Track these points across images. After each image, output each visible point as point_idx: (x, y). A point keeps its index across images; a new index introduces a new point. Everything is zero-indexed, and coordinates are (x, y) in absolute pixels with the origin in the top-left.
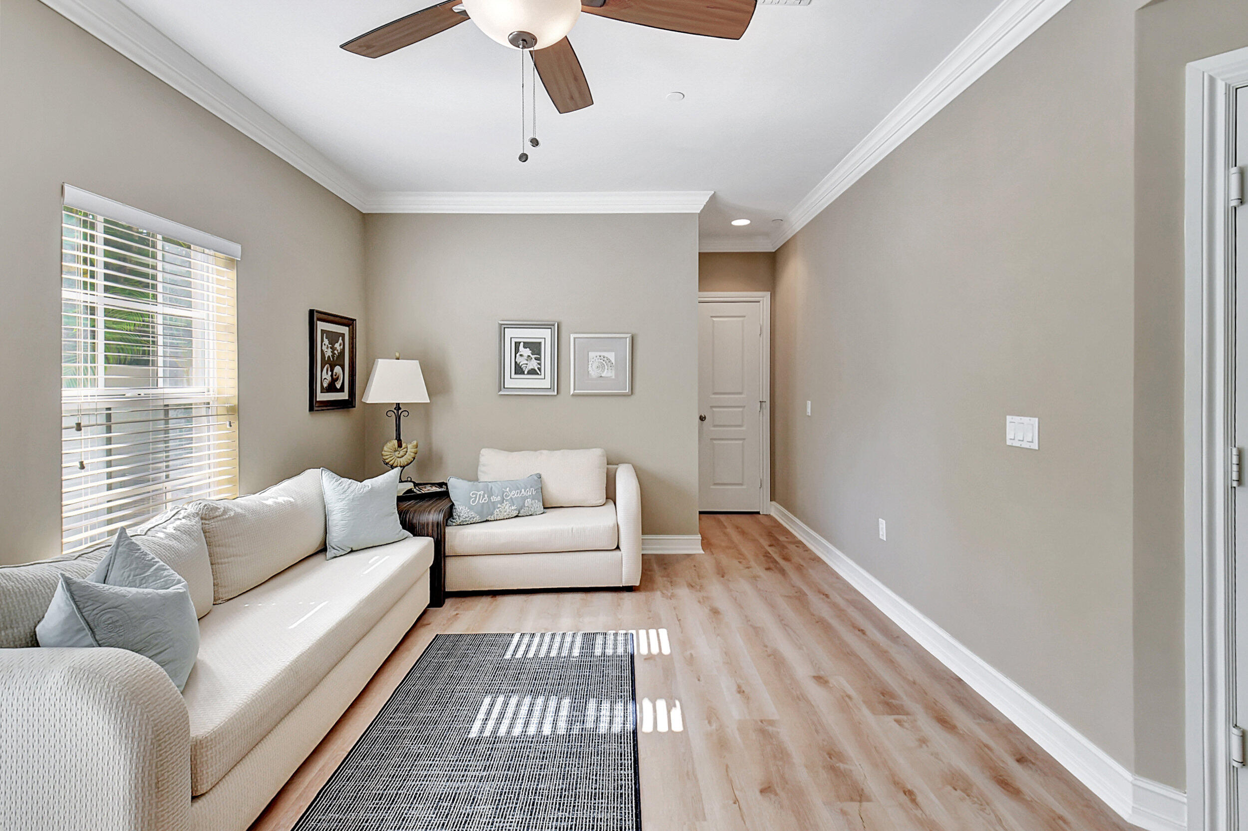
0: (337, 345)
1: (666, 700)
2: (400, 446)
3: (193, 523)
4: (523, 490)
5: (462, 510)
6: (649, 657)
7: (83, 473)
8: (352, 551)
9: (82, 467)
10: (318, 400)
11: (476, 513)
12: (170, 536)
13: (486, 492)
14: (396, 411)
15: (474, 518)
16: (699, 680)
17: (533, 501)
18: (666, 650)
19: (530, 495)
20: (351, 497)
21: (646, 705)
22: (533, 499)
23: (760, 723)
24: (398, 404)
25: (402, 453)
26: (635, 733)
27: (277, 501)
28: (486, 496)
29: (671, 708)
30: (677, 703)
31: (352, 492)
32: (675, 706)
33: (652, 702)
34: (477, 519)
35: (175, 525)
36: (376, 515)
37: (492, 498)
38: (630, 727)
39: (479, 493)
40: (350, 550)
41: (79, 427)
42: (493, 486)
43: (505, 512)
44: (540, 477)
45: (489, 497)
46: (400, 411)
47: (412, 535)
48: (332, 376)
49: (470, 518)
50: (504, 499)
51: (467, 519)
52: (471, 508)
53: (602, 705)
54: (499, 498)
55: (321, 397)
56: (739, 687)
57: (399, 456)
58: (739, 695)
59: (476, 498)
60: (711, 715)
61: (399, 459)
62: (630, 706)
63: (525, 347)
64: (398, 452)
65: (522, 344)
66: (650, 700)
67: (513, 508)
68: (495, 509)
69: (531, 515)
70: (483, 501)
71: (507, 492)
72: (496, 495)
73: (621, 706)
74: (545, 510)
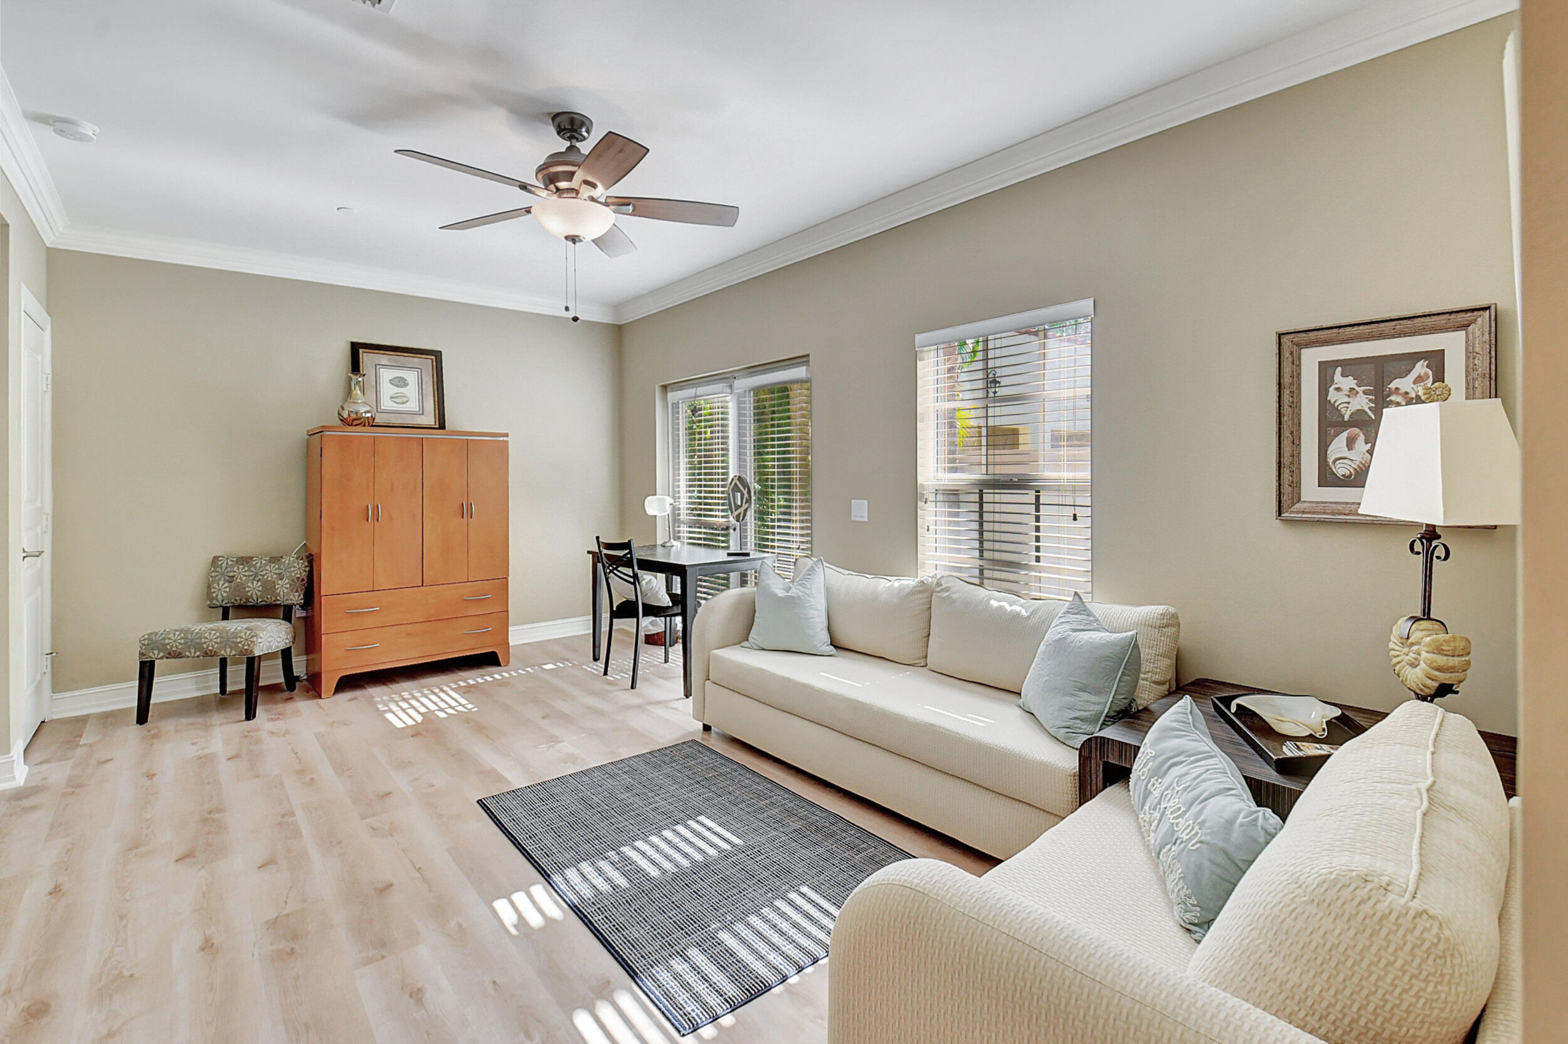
1: (532, 928)
6: (605, 991)
14: (1424, 544)
16: (494, 982)
18: (583, 1021)
21: (555, 910)
23: (386, 954)
26: (546, 876)
29: (519, 921)
30: (513, 931)
32: (515, 926)
33: (551, 919)
38: (557, 878)
53: (609, 886)
56: (420, 1002)
58: (420, 985)
60: (461, 937)
62: (575, 900)
66: (555, 920)
73: (584, 894)
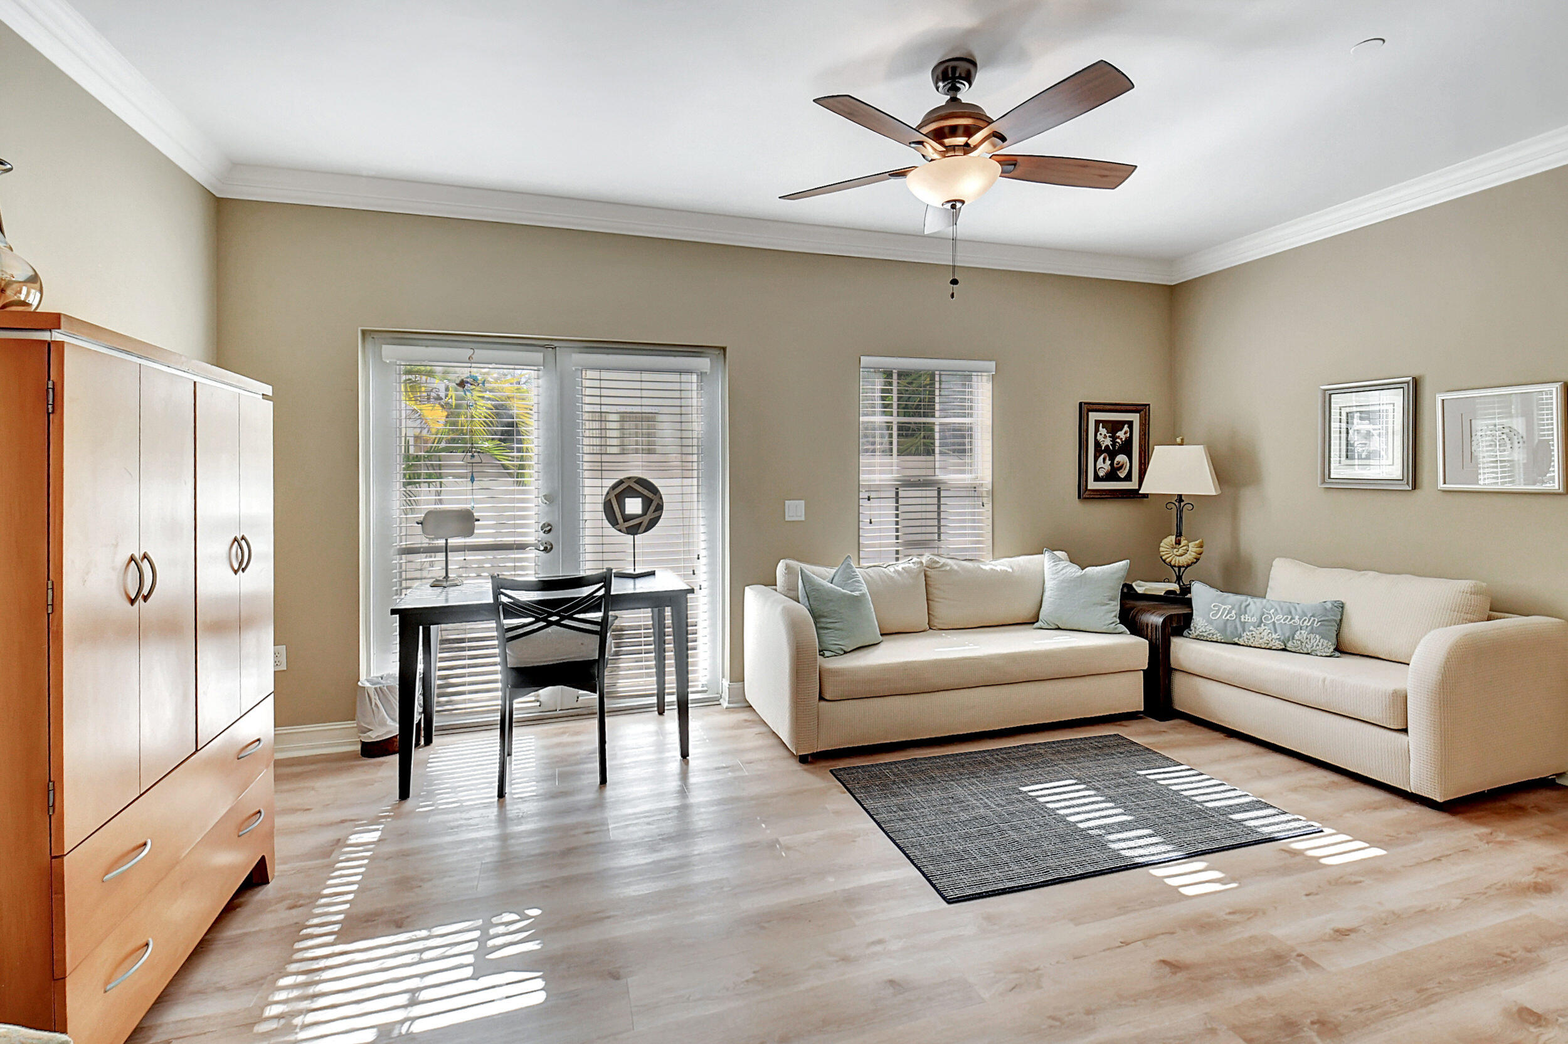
0: (1121, 434)
2: (1178, 543)
3: (916, 567)
4: (1297, 617)
5: (1199, 622)
7: (871, 527)
8: (1059, 629)
9: (871, 523)
10: (1089, 488)
11: (1216, 629)
12: (896, 571)
13: (1237, 607)
14: (1177, 504)
15: (1213, 635)
17: (1312, 636)
19: (1307, 627)
20: (1061, 578)
21: (1195, 865)
22: (1311, 632)
24: (1180, 496)
25: (1181, 551)
26: (1138, 865)
27: (994, 568)
28: (1234, 612)
31: (1063, 574)
33: (1205, 868)
34: (1218, 636)
35: (904, 566)
36: (1082, 601)
37: (1242, 617)
39: (1223, 607)
40: (1057, 627)
41: (869, 499)
42: (1252, 603)
43: (1261, 638)
44: (1342, 606)
45: (1239, 615)
46: (1182, 504)
47: (1129, 633)
48: (1112, 465)
49: (1209, 634)
50: (1262, 622)
51: (1205, 634)
52: (1210, 622)
53: (1150, 838)
54: (1254, 619)
55: (1092, 485)
57: (1178, 553)
59: (1219, 610)
61: (1178, 558)
62: (1175, 855)
63: (1361, 419)
64: (1176, 550)
65: (1357, 415)
66: (1208, 866)
67: (1275, 636)
68: (1244, 631)
69: (1308, 654)
70: (1228, 617)
71: (1270, 614)
72: (1251, 614)
73: (1166, 849)
74: (1337, 654)
